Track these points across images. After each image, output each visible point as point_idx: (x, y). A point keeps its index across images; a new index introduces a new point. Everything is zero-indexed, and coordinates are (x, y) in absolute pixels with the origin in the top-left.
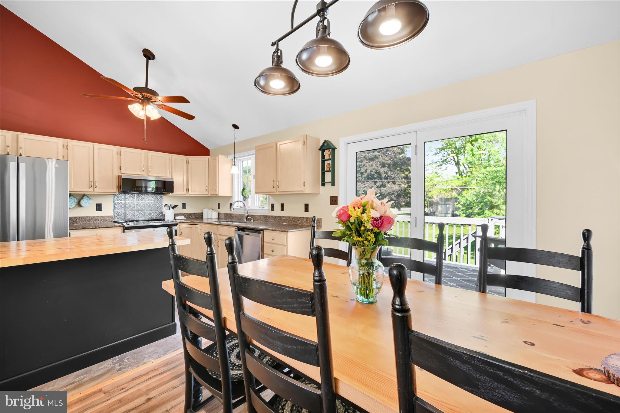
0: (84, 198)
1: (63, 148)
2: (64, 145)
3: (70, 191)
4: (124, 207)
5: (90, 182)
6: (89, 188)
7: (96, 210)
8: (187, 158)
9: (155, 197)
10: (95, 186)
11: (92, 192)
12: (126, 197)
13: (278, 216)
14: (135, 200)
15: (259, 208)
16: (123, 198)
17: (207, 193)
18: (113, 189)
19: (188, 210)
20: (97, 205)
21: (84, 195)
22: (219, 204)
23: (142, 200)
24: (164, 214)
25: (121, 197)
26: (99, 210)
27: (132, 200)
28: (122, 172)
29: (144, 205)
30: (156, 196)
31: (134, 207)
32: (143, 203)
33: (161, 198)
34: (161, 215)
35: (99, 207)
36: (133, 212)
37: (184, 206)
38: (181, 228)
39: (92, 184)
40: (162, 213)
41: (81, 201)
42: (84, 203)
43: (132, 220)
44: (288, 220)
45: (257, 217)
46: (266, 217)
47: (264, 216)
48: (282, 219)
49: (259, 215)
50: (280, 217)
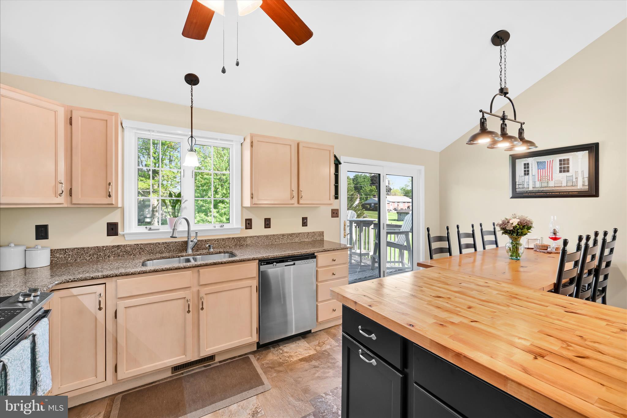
17: (60, 200)
44: (282, 239)
45: (216, 242)
46: (239, 239)
47: (233, 238)
48: (272, 238)
49: (220, 239)
50: (267, 236)
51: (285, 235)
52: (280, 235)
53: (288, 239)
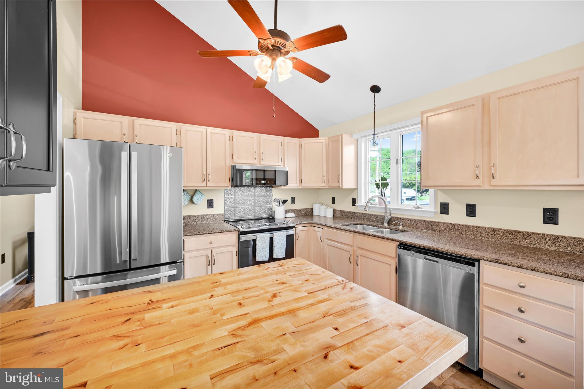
0: (196, 193)
1: (177, 134)
2: (177, 130)
3: (184, 186)
4: (234, 203)
5: (203, 175)
6: (202, 182)
7: (208, 208)
8: (300, 142)
9: (264, 191)
10: (208, 180)
11: (205, 187)
12: (236, 191)
13: (463, 225)
14: (244, 194)
15: (414, 209)
16: (233, 192)
17: (324, 185)
18: (225, 183)
19: (298, 206)
20: (209, 201)
21: (196, 190)
22: (334, 199)
23: (252, 194)
24: (273, 210)
25: (231, 191)
26: (210, 207)
27: (242, 194)
28: (235, 162)
29: (254, 200)
30: (265, 189)
31: (244, 202)
32: (253, 198)
33: (270, 191)
34: (271, 212)
35: (210, 204)
36: (243, 208)
37: (293, 200)
38: (297, 232)
39: (205, 176)
40: (272, 209)
41: (194, 197)
42: (196, 200)
43: (242, 218)
44: (492, 234)
45: (409, 222)
46: (431, 223)
47: (425, 221)
48: (474, 230)
49: (413, 219)
50: (467, 227)
51: (499, 231)
52: (489, 228)
53: (505, 238)
